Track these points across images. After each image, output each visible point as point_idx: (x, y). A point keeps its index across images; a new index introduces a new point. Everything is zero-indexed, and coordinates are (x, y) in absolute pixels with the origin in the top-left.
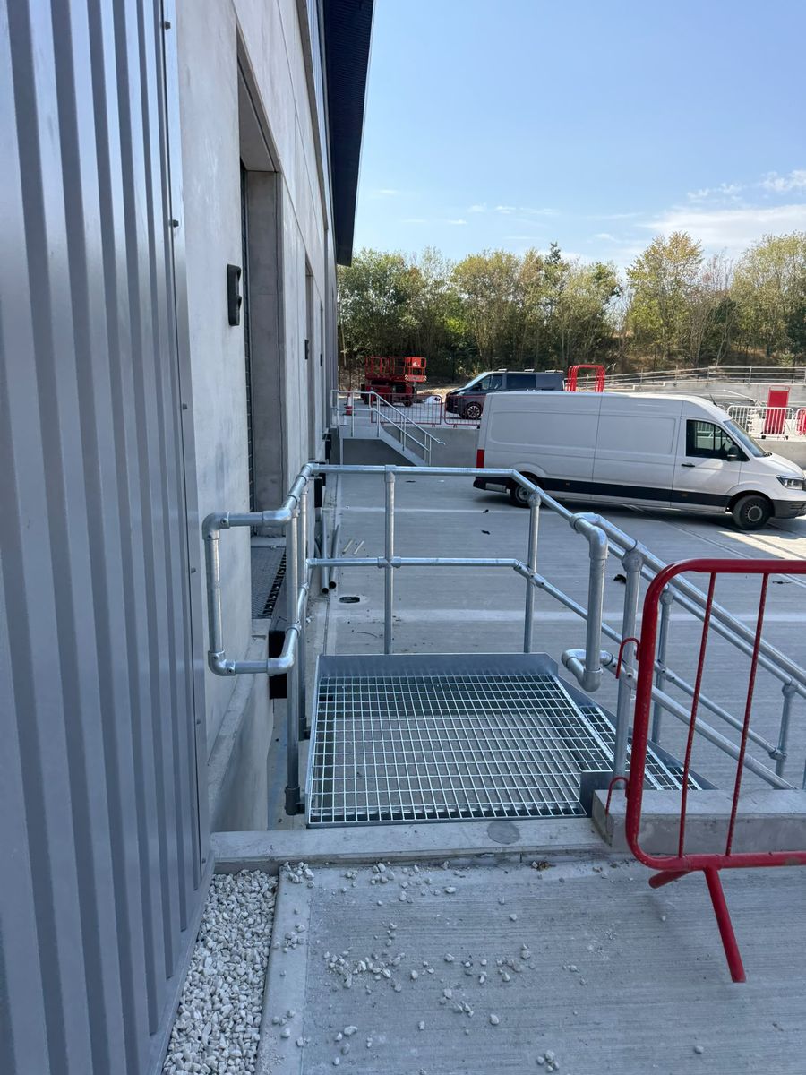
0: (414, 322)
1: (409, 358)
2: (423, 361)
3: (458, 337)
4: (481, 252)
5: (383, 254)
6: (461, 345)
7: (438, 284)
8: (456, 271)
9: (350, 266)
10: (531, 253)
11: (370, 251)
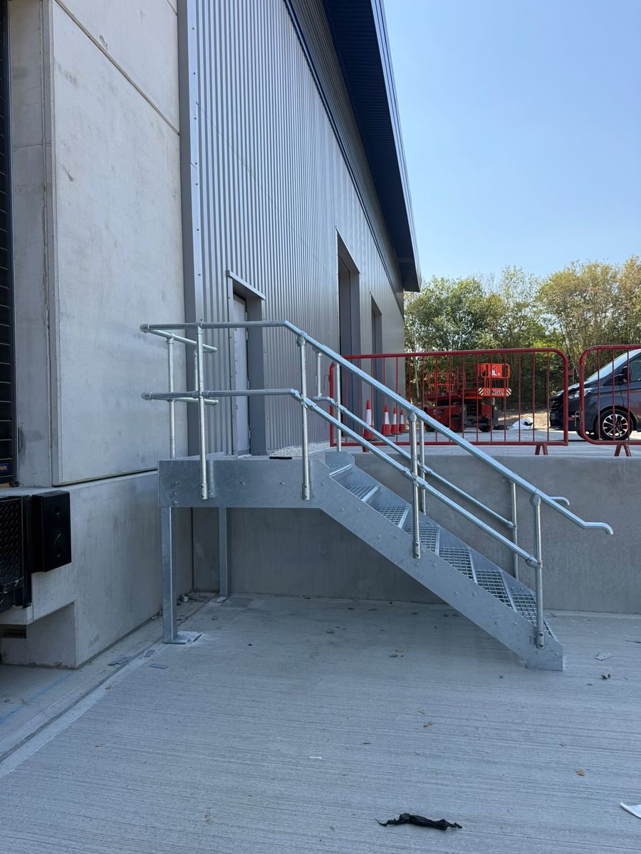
0: (494, 343)
1: (484, 366)
2: (505, 369)
3: (547, 361)
4: (570, 266)
5: (457, 281)
6: (551, 368)
7: (520, 307)
8: (542, 291)
9: (419, 291)
10: (632, 261)
11: (442, 279)
